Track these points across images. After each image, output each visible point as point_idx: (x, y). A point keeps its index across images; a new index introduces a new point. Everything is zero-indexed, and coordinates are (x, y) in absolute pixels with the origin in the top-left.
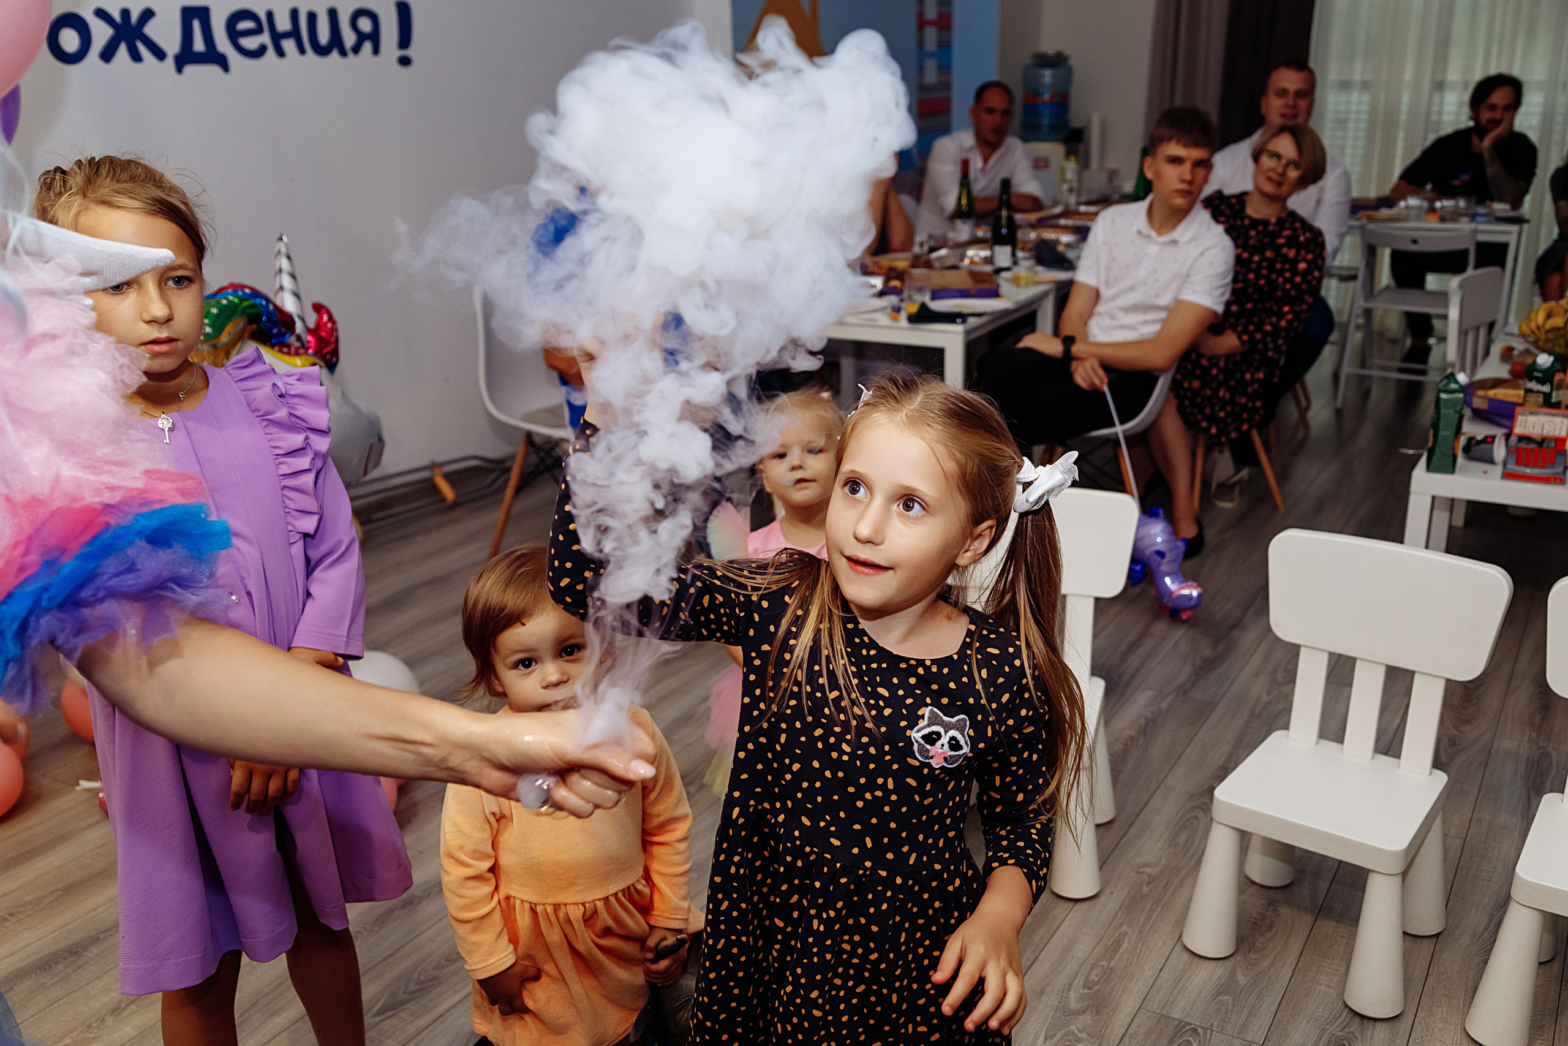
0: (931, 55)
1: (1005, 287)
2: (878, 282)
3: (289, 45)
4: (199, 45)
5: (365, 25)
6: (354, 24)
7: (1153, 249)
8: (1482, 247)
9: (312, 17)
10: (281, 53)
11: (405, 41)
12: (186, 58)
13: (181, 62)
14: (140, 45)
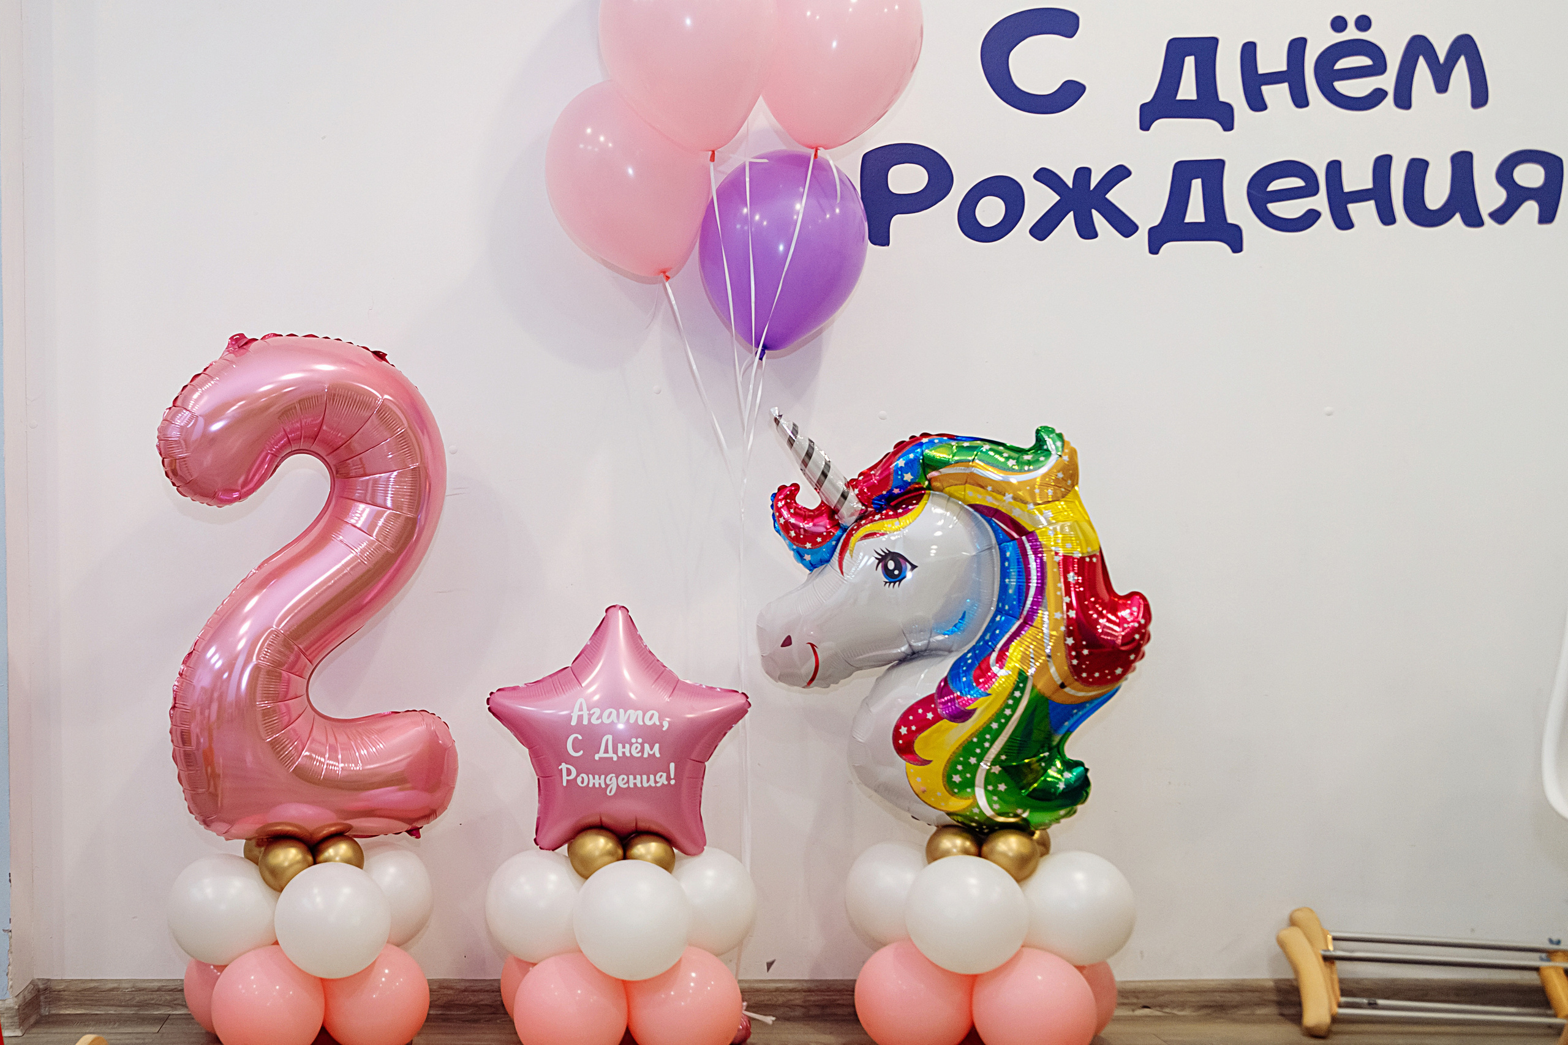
3: (1363, 212)
4: (1196, 214)
5: (1530, 175)
6: (1504, 174)
9: (1418, 169)
10: (1344, 222)
12: (1169, 232)
13: (1157, 240)
14: (1097, 216)
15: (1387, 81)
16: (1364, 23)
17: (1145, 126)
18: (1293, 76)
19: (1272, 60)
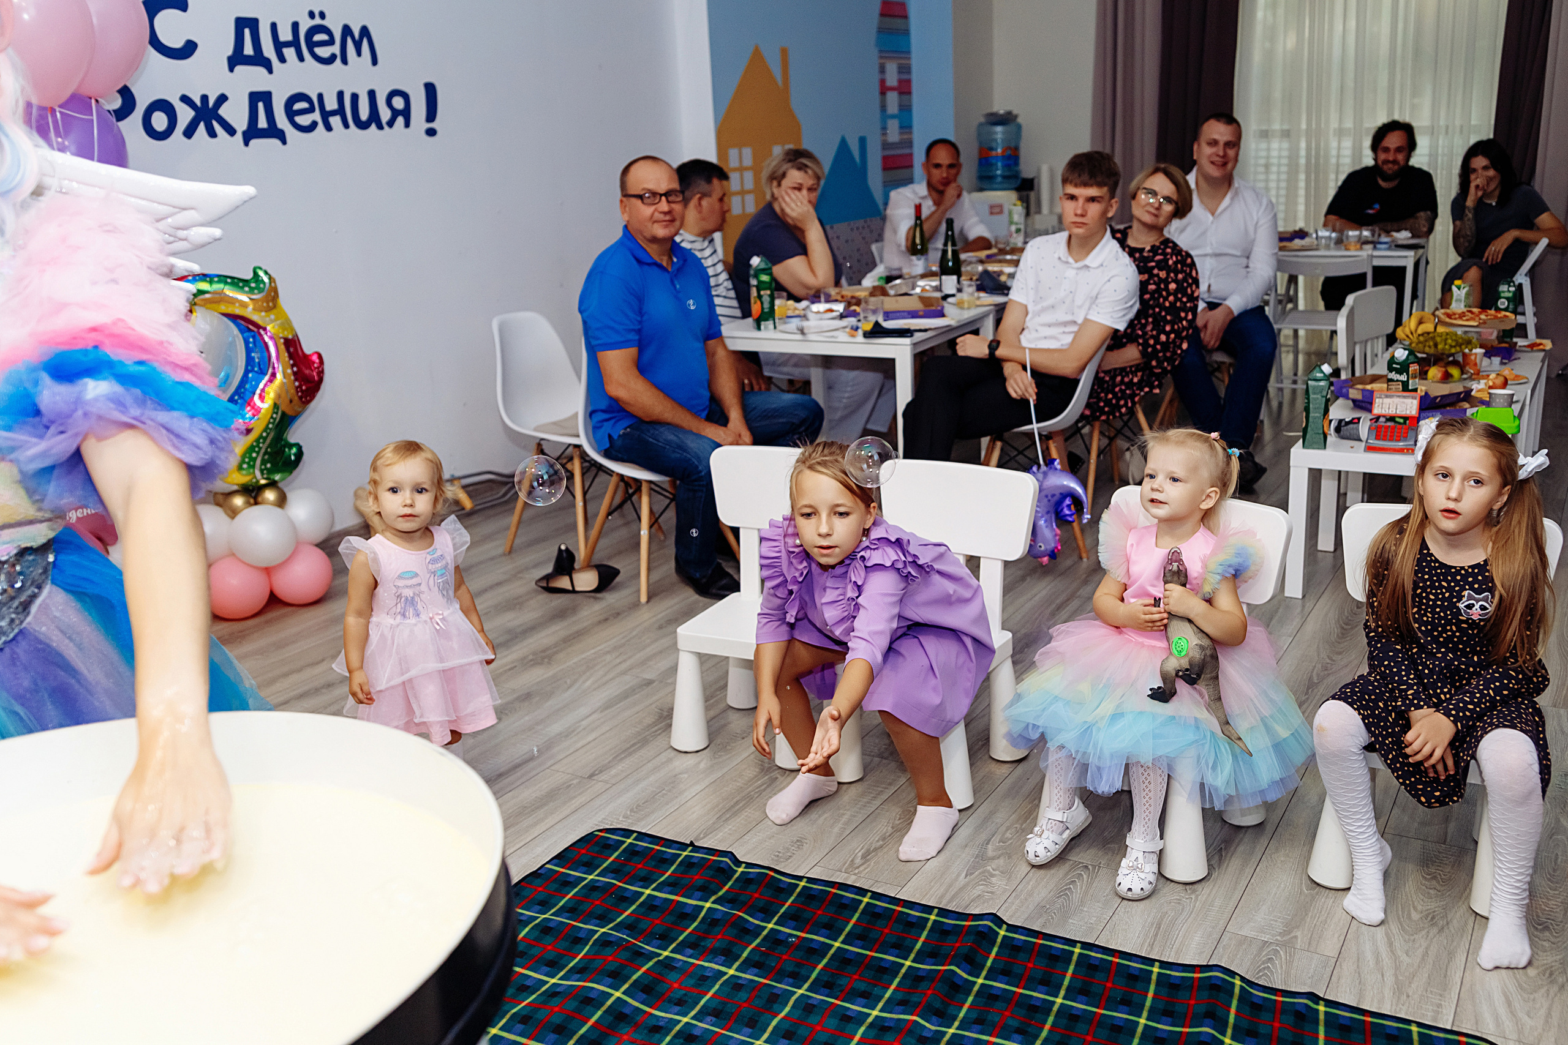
0: (893, 117)
1: (949, 309)
2: (840, 307)
3: (335, 121)
4: (263, 123)
5: (398, 103)
6: (389, 103)
7: (1071, 273)
8: (1377, 270)
9: (355, 97)
10: (329, 128)
11: (431, 116)
12: (252, 133)
13: (248, 137)
14: (215, 124)
15: (336, 49)
16: (322, 15)
17: (231, 70)
18: (295, 43)
19: (285, 35)
